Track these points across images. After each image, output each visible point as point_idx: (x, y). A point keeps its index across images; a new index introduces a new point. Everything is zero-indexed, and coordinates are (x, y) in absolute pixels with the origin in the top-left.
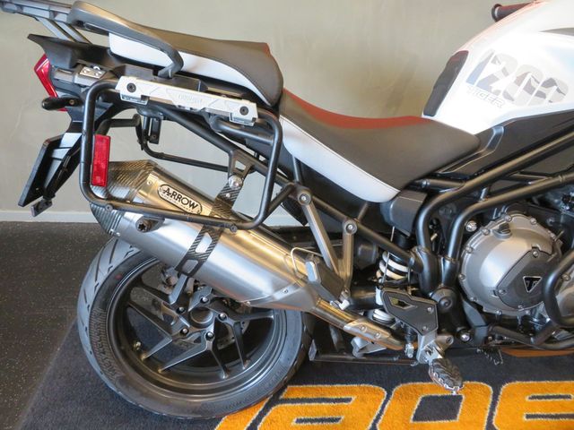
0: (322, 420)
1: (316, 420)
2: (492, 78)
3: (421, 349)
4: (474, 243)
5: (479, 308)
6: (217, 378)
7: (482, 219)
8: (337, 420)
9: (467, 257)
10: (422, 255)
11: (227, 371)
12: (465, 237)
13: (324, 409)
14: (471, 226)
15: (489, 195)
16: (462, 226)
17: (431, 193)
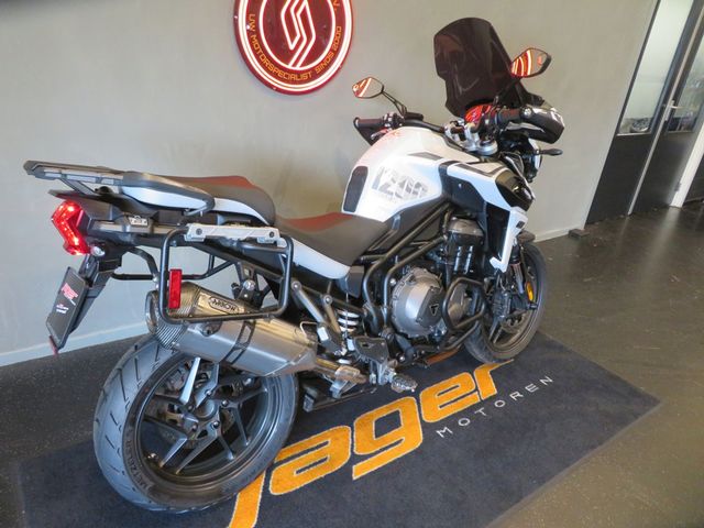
0: (315, 464)
1: (311, 466)
2: (387, 185)
3: (380, 375)
4: (397, 292)
5: (405, 336)
6: (226, 461)
7: (397, 276)
8: (325, 459)
9: (395, 303)
10: (369, 307)
11: (234, 453)
12: (391, 288)
13: (312, 456)
14: (393, 282)
15: (401, 259)
16: (389, 282)
17: (367, 265)
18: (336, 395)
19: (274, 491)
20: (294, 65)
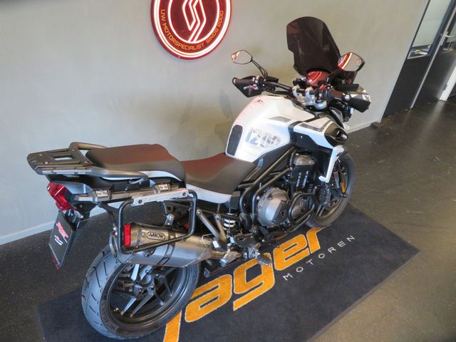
0: (211, 301)
1: (209, 302)
2: (255, 139)
3: (250, 253)
4: (260, 204)
5: (265, 227)
6: (159, 306)
7: (261, 194)
8: (217, 298)
9: (259, 210)
10: (243, 215)
11: (163, 301)
12: (257, 202)
14: (258, 198)
15: (263, 184)
16: (256, 198)
17: (242, 190)
18: (223, 266)
19: (188, 320)
20: (192, 40)
